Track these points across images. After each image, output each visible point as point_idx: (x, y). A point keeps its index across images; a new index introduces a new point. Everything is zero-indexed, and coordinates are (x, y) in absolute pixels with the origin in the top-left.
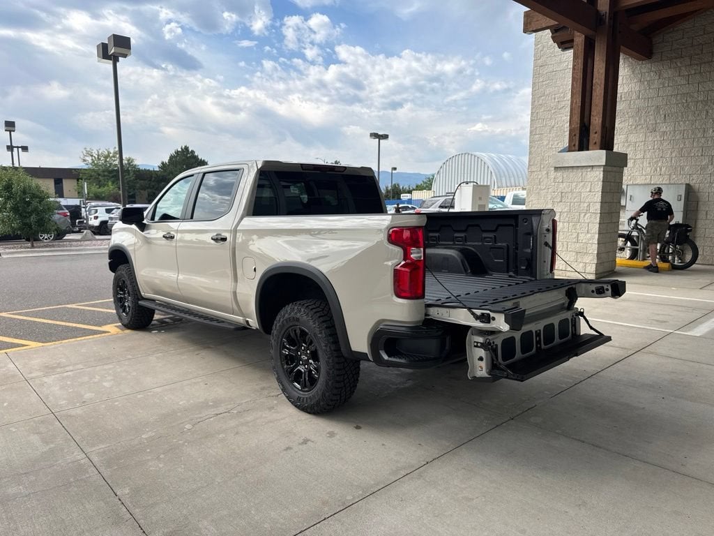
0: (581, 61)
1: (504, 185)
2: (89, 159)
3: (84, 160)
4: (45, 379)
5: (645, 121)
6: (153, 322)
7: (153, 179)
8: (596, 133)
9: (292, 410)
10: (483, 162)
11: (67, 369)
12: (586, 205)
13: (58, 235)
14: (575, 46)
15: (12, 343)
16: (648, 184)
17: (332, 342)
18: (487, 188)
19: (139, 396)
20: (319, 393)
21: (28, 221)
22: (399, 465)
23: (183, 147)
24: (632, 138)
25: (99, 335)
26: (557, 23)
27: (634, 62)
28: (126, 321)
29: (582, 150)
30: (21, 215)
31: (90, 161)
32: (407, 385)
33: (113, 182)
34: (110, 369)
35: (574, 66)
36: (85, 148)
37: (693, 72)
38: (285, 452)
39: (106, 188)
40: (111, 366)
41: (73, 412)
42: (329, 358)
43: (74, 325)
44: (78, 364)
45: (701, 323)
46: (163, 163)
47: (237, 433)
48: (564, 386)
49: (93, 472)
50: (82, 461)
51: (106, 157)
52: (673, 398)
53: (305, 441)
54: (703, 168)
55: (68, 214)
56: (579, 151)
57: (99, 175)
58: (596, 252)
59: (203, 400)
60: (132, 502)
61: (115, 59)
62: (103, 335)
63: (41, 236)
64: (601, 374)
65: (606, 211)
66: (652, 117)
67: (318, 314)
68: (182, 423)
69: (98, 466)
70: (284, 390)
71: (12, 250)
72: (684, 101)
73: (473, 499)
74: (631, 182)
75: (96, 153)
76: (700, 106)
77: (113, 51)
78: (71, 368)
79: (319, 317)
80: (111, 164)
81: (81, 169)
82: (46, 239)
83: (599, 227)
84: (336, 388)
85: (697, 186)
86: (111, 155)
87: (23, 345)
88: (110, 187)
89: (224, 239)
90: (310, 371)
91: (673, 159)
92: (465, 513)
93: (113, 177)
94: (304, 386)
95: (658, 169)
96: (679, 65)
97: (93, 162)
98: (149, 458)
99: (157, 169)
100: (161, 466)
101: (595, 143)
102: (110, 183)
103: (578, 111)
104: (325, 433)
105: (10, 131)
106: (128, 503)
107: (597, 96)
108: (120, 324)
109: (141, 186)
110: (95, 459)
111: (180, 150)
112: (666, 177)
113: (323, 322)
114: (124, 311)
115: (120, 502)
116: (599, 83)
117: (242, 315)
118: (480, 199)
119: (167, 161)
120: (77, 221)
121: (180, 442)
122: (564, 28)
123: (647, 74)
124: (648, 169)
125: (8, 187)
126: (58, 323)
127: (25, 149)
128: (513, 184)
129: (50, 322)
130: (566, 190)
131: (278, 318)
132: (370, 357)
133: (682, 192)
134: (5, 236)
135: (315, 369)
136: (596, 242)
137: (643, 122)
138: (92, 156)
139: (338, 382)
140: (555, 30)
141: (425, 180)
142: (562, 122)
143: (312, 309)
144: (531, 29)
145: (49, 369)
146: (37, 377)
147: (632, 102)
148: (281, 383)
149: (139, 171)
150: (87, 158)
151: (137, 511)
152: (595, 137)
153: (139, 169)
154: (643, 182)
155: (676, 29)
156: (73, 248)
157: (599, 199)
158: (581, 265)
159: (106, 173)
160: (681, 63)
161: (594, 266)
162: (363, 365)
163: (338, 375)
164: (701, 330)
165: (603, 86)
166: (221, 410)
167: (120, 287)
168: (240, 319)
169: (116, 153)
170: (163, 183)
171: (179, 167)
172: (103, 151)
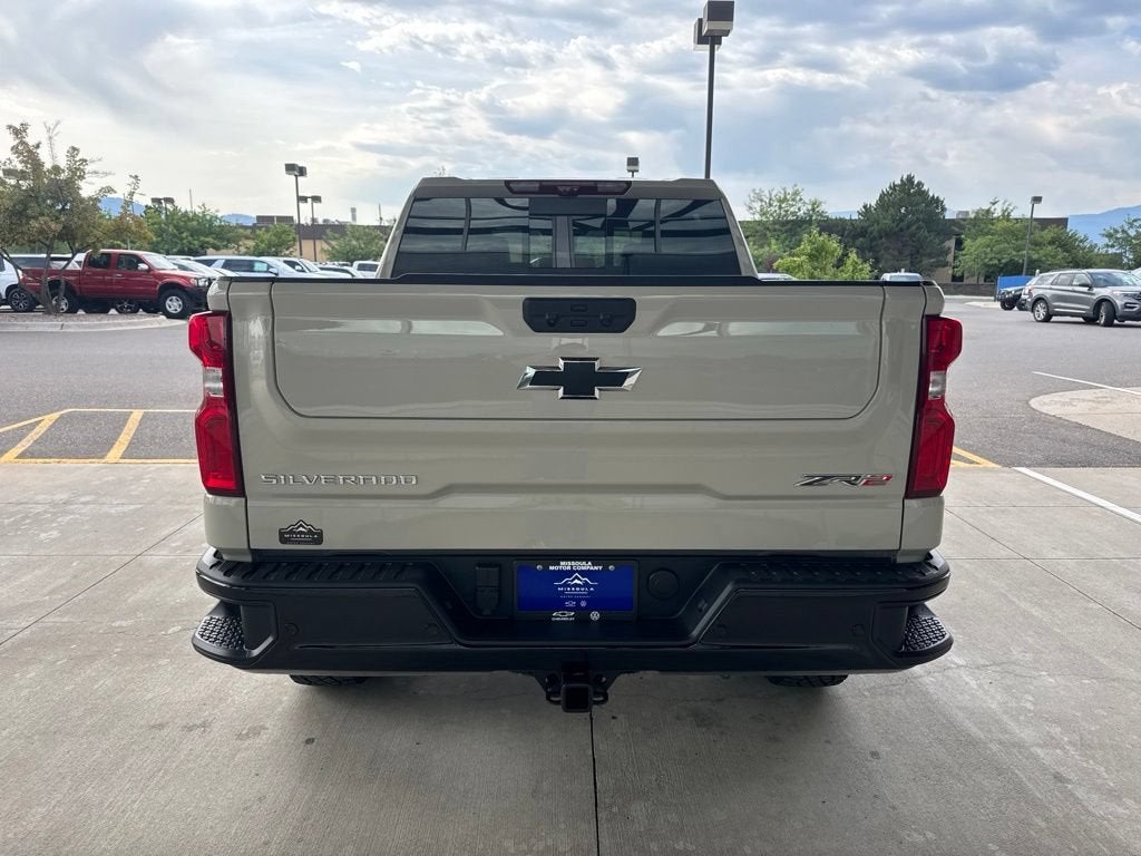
2: (757, 205)
3: (751, 208)
23: (905, 177)
31: (758, 209)
36: (754, 190)
39: (767, 249)
46: (866, 207)
51: (781, 201)
53: (198, 727)
57: (768, 229)
75: (768, 195)
77: (706, 28)
80: (787, 212)
86: (789, 197)
97: (762, 210)
99: (855, 217)
111: (898, 182)
119: (873, 204)
127: (316, 199)
138: (762, 200)
149: (827, 220)
150: (754, 204)
153: (827, 217)
159: (777, 227)
169: (796, 193)
170: (861, 239)
171: (892, 211)
172: (778, 191)
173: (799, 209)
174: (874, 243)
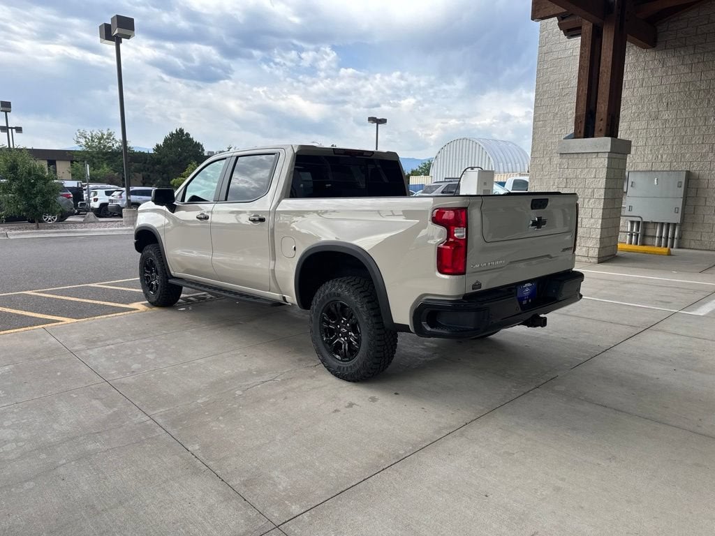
0: (588, 49)
1: (502, 170)
2: (83, 141)
3: (78, 142)
4: (90, 352)
5: (648, 109)
6: (180, 300)
7: (148, 161)
8: (601, 120)
9: (332, 379)
10: (481, 148)
11: (108, 342)
12: (590, 190)
13: (62, 217)
14: (583, 35)
15: (46, 319)
16: (649, 171)
17: (374, 315)
18: (492, 173)
19: (184, 367)
20: (360, 363)
21: (33, 202)
22: (440, 425)
23: (178, 130)
24: (635, 125)
25: (129, 312)
26: (565, 10)
27: (638, 50)
28: (154, 299)
29: (587, 137)
30: (26, 195)
31: (84, 143)
32: (434, 358)
33: (108, 165)
34: (149, 343)
35: (581, 54)
36: (78, 130)
37: (696, 61)
38: (333, 414)
39: (101, 170)
40: (149, 340)
41: (125, 380)
42: (371, 330)
43: (102, 303)
44: (117, 338)
45: (704, 303)
46: (157, 146)
47: (286, 398)
48: (581, 359)
49: (161, 432)
50: (148, 422)
51: (100, 139)
52: (683, 370)
53: (351, 405)
54: (704, 156)
55: (72, 196)
56: (584, 138)
57: (93, 157)
58: (599, 237)
59: (247, 370)
60: (204, 456)
61: (117, 40)
62: (133, 312)
63: (45, 218)
64: (614, 348)
65: (610, 197)
66: (654, 105)
67: (360, 290)
68: (232, 390)
69: (163, 426)
70: (323, 361)
71: (19, 232)
72: (687, 90)
73: (514, 454)
74: (633, 170)
75: (90, 135)
76: (702, 95)
77: (116, 32)
78: (111, 342)
79: (361, 292)
80: (105, 146)
81: (75, 151)
82: (50, 221)
83: (603, 213)
84: (376, 357)
85: (697, 172)
86: (105, 137)
87: (59, 321)
88: (106, 169)
89: (262, 220)
90: (350, 343)
91: (675, 146)
92: (508, 465)
93: (107, 159)
94: (344, 356)
95: (660, 156)
96: (682, 52)
97: (87, 144)
98: (209, 419)
99: (152, 152)
100: (222, 426)
101: (601, 130)
102: (105, 166)
103: (584, 98)
104: (367, 399)
105: (6, 112)
106: (201, 456)
107: (604, 83)
108: (147, 302)
109: (136, 168)
110: (160, 421)
111: (174, 132)
112: (668, 164)
113: (364, 297)
114: (151, 290)
115: (193, 456)
116: (606, 71)
117: (280, 292)
118: (485, 184)
119: (162, 144)
120: (79, 203)
121: (235, 406)
122: (572, 15)
123: (651, 62)
124: (649, 156)
125: (13, 168)
126: (85, 300)
127: (19, 130)
128: (510, 170)
129: (78, 300)
130: (571, 176)
131: (318, 294)
132: (412, 329)
133: (683, 179)
134: (11, 217)
135: (355, 340)
136: (599, 227)
137: (645, 109)
138: (86, 138)
139: (378, 352)
140: (562, 18)
141: (421, 166)
142: (568, 109)
143: (353, 285)
144: (539, 17)
145: (91, 343)
146: (83, 350)
147: (636, 90)
148: (321, 354)
149: (134, 153)
150: (81, 140)
151: (211, 463)
152: (600, 124)
154: (644, 169)
155: (680, 18)
156: (78, 230)
157: (603, 186)
158: (584, 249)
159: (100, 156)
160: (685, 52)
161: (597, 250)
162: (401, 336)
163: (378, 346)
164: (703, 311)
165: (609, 74)
166: (266, 377)
167: (147, 266)
168: (277, 296)
169: (110, 135)
170: (158, 166)
171: (174, 149)
172: (97, 132)
173: (113, 145)
174: (166, 169)
